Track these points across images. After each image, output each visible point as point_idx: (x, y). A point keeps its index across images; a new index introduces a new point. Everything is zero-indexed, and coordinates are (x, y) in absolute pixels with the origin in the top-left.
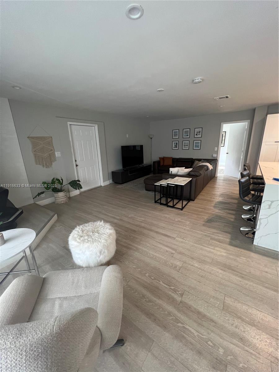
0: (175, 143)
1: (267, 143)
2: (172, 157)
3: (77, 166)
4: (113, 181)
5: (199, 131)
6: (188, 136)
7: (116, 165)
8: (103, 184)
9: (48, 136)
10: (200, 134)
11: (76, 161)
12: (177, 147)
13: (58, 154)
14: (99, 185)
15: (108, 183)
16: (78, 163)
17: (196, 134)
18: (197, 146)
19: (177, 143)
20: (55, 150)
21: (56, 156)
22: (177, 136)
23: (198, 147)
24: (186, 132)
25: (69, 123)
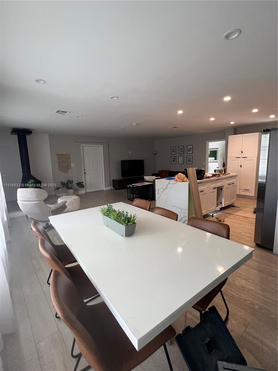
0: (173, 158)
1: (231, 159)
2: (169, 171)
3: (85, 173)
4: (113, 187)
5: (190, 148)
6: (182, 152)
7: (117, 175)
8: (104, 189)
9: (68, 153)
10: (191, 151)
11: (85, 170)
12: (174, 162)
13: (73, 165)
14: (102, 189)
15: (109, 188)
16: (86, 171)
17: (189, 151)
18: (189, 161)
19: (174, 158)
20: (71, 162)
21: (72, 166)
22: (174, 152)
23: (191, 162)
24: (181, 149)
25: (82, 145)
